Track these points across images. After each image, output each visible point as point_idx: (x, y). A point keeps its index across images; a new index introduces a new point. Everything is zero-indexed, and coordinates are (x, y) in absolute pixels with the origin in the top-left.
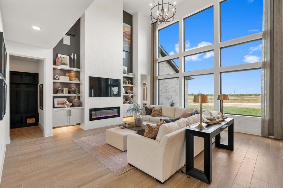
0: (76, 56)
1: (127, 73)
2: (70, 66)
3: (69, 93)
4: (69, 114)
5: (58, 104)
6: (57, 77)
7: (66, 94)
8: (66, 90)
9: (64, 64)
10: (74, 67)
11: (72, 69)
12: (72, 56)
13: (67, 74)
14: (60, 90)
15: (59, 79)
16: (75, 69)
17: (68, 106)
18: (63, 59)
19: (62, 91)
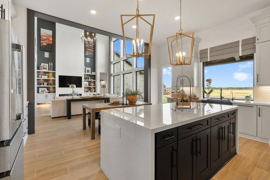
0: (52, 64)
1: (90, 72)
2: (49, 70)
3: (48, 85)
4: (46, 96)
5: (41, 91)
6: (40, 76)
7: (45, 85)
8: (45, 83)
9: (45, 69)
10: (51, 70)
11: (50, 71)
12: (50, 64)
13: (47, 74)
14: (42, 83)
15: (41, 77)
16: (52, 71)
17: (46, 92)
18: (44, 66)
19: (44, 84)
